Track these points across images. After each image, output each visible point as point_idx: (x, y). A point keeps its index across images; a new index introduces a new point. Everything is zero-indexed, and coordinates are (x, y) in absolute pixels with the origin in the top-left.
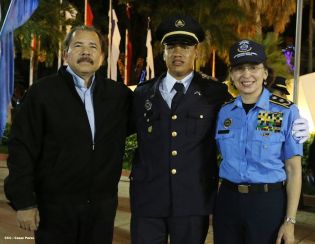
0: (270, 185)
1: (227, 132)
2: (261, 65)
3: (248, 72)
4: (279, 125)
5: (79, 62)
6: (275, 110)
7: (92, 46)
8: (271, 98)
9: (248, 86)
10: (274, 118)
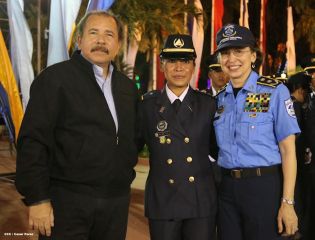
0: (262, 168)
1: (218, 118)
2: (248, 49)
3: (233, 56)
4: (267, 105)
6: (265, 90)
8: (258, 80)
9: (235, 70)
10: (262, 99)
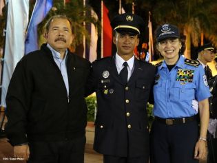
5: (56, 41)
9: (170, 54)
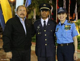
3: (62, 15)
4: (70, 28)
6: (69, 24)
7: (24, 11)
8: (68, 22)
10: (69, 26)
